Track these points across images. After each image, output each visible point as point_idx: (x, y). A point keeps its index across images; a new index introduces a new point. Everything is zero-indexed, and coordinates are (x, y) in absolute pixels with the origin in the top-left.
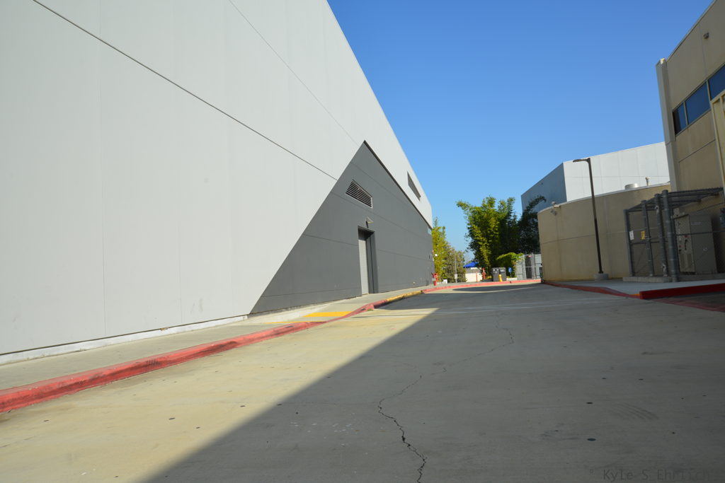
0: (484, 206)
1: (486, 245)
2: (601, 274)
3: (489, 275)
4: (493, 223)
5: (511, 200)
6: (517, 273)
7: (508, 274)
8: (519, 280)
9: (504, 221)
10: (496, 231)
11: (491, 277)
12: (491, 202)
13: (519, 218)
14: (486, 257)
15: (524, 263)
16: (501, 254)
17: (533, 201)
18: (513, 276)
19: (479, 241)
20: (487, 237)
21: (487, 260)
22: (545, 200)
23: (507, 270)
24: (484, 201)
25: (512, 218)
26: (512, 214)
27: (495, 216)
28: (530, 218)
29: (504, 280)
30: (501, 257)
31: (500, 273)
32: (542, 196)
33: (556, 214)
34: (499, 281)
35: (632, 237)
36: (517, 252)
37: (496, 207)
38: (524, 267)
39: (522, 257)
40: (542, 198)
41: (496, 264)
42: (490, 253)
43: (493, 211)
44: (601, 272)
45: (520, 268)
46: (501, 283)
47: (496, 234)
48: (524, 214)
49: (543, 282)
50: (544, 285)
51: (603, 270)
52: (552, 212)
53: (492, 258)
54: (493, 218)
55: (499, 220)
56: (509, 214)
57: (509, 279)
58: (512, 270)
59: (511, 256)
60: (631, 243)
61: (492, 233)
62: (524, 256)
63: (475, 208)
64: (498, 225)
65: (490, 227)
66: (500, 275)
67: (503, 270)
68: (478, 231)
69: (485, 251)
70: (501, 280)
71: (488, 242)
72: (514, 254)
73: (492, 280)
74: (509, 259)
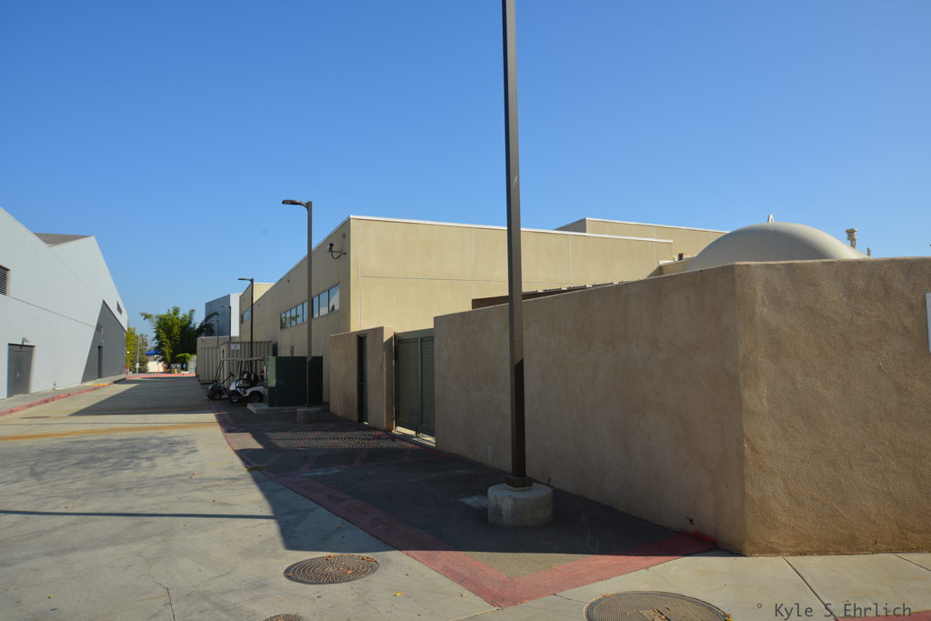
0: (170, 315)
1: (169, 345)
3: (168, 369)
6: (189, 368)
7: (183, 369)
8: (190, 373)
9: (185, 327)
10: (177, 335)
11: (170, 370)
12: (176, 311)
13: (197, 326)
14: (168, 355)
15: (195, 361)
18: (187, 370)
19: (164, 341)
20: (169, 338)
21: (168, 357)
23: (182, 366)
24: (170, 310)
25: (192, 326)
26: (193, 323)
27: (178, 323)
29: (179, 372)
30: (179, 355)
31: (177, 368)
36: (191, 354)
37: (180, 316)
40: (216, 314)
41: (174, 361)
42: (171, 352)
43: (177, 319)
45: (192, 364)
46: (176, 375)
47: (177, 338)
48: (203, 322)
53: (173, 355)
54: (176, 325)
55: (181, 326)
56: (190, 322)
57: (182, 372)
58: (186, 366)
59: (186, 355)
61: (175, 337)
62: (195, 356)
64: (180, 331)
65: (173, 332)
67: (179, 366)
68: (163, 336)
69: (167, 350)
70: (176, 372)
71: (171, 343)
72: (188, 355)
73: (170, 372)
74: (184, 358)
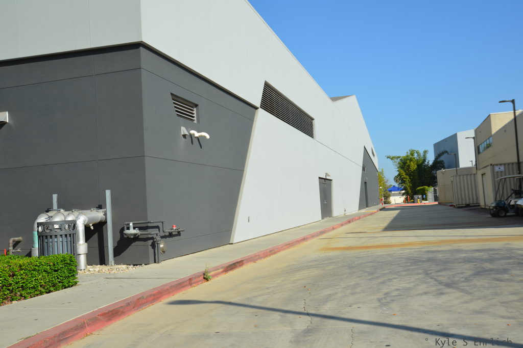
0: (407, 156)
4: (413, 166)
5: (425, 152)
6: (429, 198)
7: (423, 199)
8: (429, 202)
9: (421, 165)
10: (415, 171)
11: (413, 200)
12: (412, 153)
13: (431, 163)
14: (409, 188)
15: (433, 193)
18: (426, 200)
19: (404, 178)
20: (410, 176)
21: (410, 192)
22: (448, 154)
23: (423, 196)
24: (407, 153)
25: (426, 163)
26: (427, 161)
29: (421, 202)
30: (419, 188)
31: (419, 198)
32: (447, 150)
33: (443, 174)
36: (429, 186)
37: (416, 156)
38: (433, 195)
39: (432, 189)
40: (446, 152)
41: (416, 193)
42: (411, 185)
43: (414, 158)
45: (430, 195)
46: (419, 204)
47: (415, 173)
48: (434, 161)
50: (440, 205)
53: (413, 188)
55: (418, 164)
56: (424, 160)
57: (423, 202)
58: (426, 196)
59: (425, 188)
61: (412, 172)
64: (416, 167)
66: (419, 200)
67: (420, 196)
69: (408, 185)
70: (419, 202)
71: (410, 179)
72: (427, 187)
73: (414, 202)
74: (424, 190)
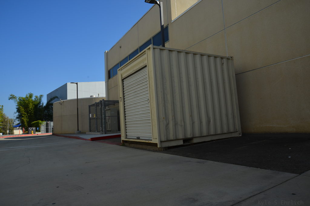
0: (27, 98)
1: (26, 116)
2: (78, 131)
3: (26, 131)
4: (31, 106)
5: (41, 96)
6: (41, 130)
7: (37, 131)
8: (42, 133)
9: (37, 105)
10: (32, 110)
11: (27, 132)
12: (31, 96)
14: (26, 122)
15: (45, 125)
16: (34, 121)
17: (52, 98)
18: (39, 131)
19: (23, 114)
20: (28, 112)
21: (26, 124)
22: (58, 98)
23: (36, 129)
24: (27, 95)
25: (41, 104)
26: (41, 103)
27: (32, 102)
28: (50, 105)
29: (34, 133)
30: (33, 122)
31: (32, 130)
32: (57, 96)
33: (61, 104)
34: (31, 134)
35: (91, 116)
36: (42, 121)
37: (33, 98)
38: (45, 127)
39: (44, 123)
40: (57, 97)
41: (31, 126)
42: (28, 120)
43: (32, 100)
44: (78, 130)
45: (43, 128)
46: (33, 135)
47: (32, 111)
48: (47, 103)
49: (53, 134)
50: (53, 136)
51: (79, 129)
52: (60, 103)
54: (31, 104)
55: (34, 105)
57: (37, 133)
58: (39, 128)
59: (39, 122)
60: (90, 119)
61: (30, 111)
62: (45, 122)
63: (22, 98)
64: (33, 107)
65: (29, 108)
66: (32, 131)
67: (34, 129)
68: (22, 109)
69: (25, 120)
70: (33, 133)
71: (27, 115)
74: (38, 123)
